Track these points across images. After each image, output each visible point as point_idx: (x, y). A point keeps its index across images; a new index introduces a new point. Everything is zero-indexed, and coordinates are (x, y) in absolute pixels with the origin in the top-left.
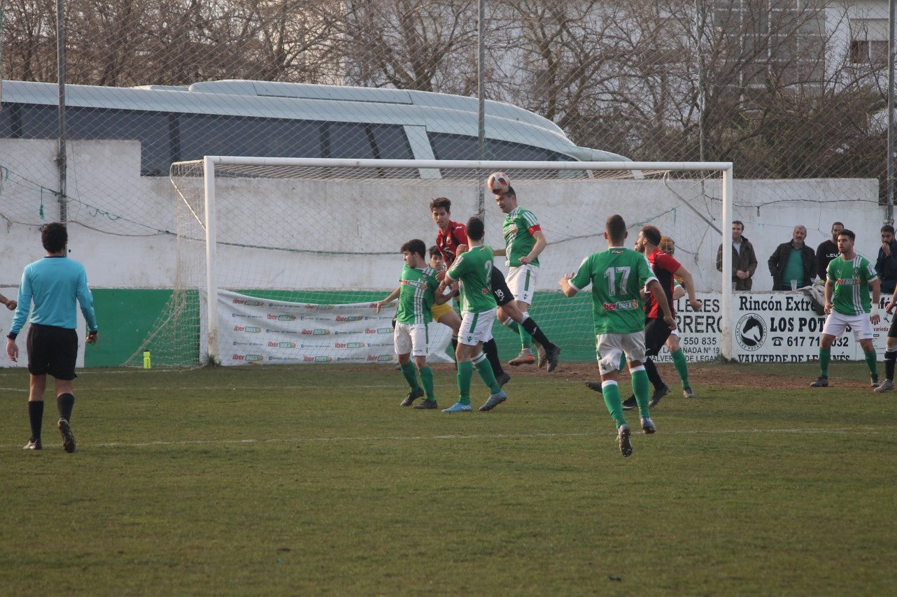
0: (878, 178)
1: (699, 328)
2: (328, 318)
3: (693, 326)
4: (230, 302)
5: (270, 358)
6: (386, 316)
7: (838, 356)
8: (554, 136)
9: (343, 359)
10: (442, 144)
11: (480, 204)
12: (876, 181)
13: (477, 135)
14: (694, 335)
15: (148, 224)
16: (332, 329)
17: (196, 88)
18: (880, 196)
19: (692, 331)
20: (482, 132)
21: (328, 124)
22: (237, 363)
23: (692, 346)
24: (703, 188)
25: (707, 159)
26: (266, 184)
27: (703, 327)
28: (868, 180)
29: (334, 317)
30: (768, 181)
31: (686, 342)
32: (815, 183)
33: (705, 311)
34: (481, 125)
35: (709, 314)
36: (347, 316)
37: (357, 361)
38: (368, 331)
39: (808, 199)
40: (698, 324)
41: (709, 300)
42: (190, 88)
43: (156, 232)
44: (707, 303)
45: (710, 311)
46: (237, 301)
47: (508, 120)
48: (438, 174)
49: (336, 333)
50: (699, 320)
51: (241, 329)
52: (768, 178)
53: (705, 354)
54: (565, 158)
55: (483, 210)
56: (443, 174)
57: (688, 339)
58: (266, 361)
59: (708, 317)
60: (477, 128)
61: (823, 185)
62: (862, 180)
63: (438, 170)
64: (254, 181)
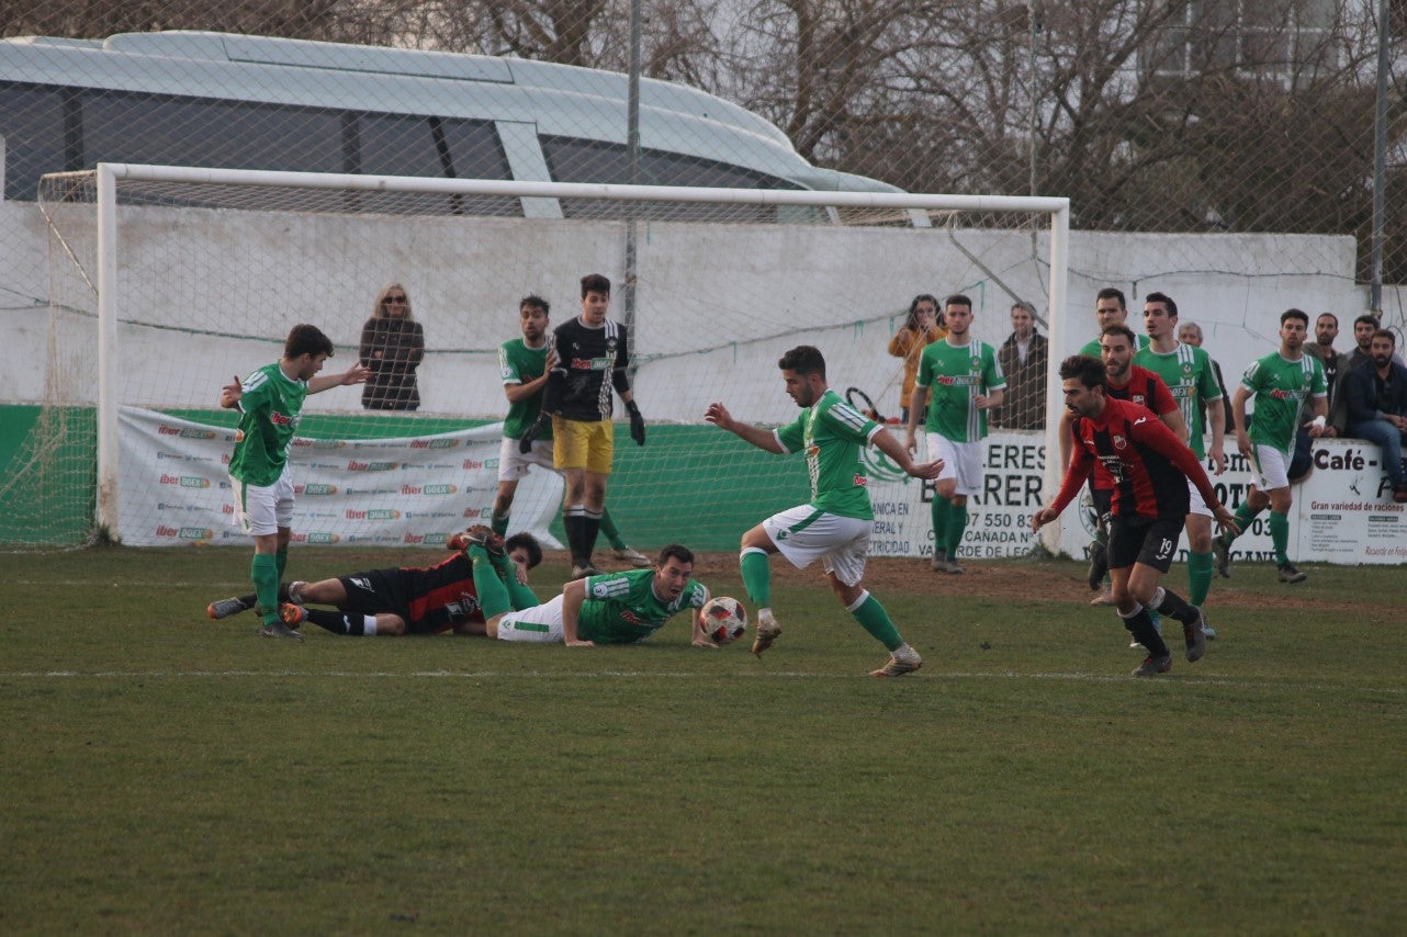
0: (1353, 234)
1: (1014, 496)
2: (334, 463)
3: (1002, 493)
4: (153, 432)
5: (226, 534)
6: (441, 462)
7: (1265, 553)
8: (764, 145)
9: (360, 539)
10: (563, 154)
11: (628, 266)
12: (1351, 241)
13: (625, 141)
14: (1004, 509)
15: (17, 288)
16: (342, 485)
17: (114, 45)
18: (1359, 267)
19: (999, 503)
20: (634, 136)
21: (351, 115)
22: (163, 541)
23: (998, 530)
24: (1034, 247)
25: (1042, 192)
26: (237, 220)
27: (1020, 496)
28: (1337, 238)
29: (344, 463)
30: (1153, 236)
31: (989, 522)
32: (1240, 242)
33: (1024, 466)
34: (633, 122)
35: (1030, 472)
36: (368, 462)
37: (384, 543)
38: (407, 489)
39: (1226, 270)
40: (1010, 490)
41: (1033, 448)
42: (105, 43)
43: (32, 303)
44: (1029, 452)
45: (1033, 467)
46: (165, 429)
47: (681, 114)
48: (555, 210)
49: (349, 492)
50: (1013, 483)
51: (172, 480)
52: (1155, 231)
53: (1023, 545)
54: (786, 185)
55: (634, 277)
56: (564, 208)
57: (993, 517)
58: (218, 539)
59: (1029, 478)
60: (625, 128)
61: (1254, 246)
62: (1326, 237)
63: (556, 201)
64: (215, 214)
